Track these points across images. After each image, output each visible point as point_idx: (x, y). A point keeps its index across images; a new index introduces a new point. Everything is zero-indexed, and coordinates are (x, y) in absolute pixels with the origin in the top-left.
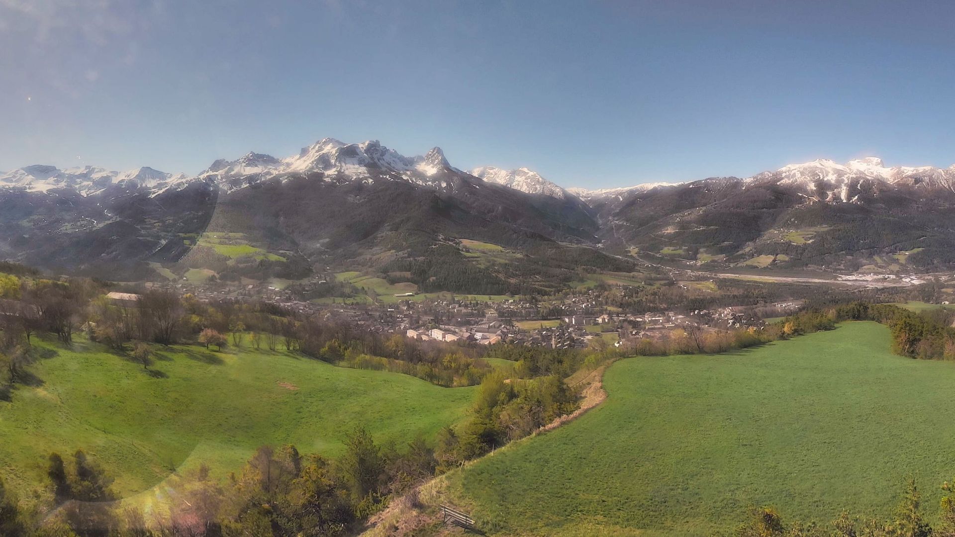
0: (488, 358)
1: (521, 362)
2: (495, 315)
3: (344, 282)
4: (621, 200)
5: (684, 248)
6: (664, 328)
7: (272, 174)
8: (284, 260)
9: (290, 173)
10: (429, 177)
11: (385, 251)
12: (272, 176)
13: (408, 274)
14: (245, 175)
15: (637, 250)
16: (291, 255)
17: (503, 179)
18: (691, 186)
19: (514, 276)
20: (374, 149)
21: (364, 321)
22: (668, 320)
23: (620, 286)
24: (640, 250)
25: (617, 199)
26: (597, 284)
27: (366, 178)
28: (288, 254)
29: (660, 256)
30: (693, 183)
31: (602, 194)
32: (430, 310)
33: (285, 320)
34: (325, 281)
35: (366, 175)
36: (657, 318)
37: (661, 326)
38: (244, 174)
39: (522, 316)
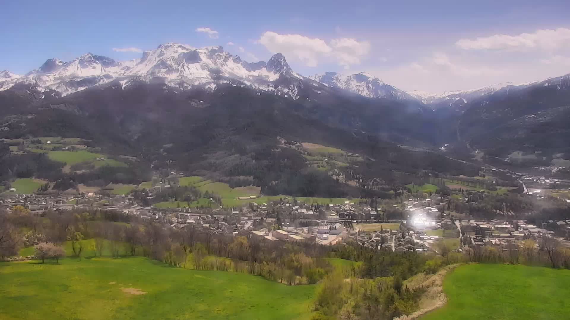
0: (328, 258)
1: (360, 263)
2: (335, 217)
3: (188, 186)
4: (466, 102)
5: (536, 152)
6: (511, 236)
7: (112, 78)
8: (126, 166)
9: (131, 77)
10: (271, 82)
11: (230, 155)
12: (111, 80)
13: (251, 178)
14: (82, 77)
15: (482, 154)
16: (134, 161)
17: (344, 84)
18: (547, 85)
19: (353, 178)
20: (218, 55)
21: (208, 224)
22: (517, 228)
23: (463, 191)
24: (485, 154)
25: (461, 101)
26: (438, 189)
27: (209, 83)
28: (130, 159)
29: (508, 161)
30: (547, 81)
31: (445, 97)
32: (273, 212)
33: (128, 225)
34: (169, 186)
35: (210, 80)
36: (504, 226)
37: (508, 235)
38: (81, 75)
39: (362, 218)
